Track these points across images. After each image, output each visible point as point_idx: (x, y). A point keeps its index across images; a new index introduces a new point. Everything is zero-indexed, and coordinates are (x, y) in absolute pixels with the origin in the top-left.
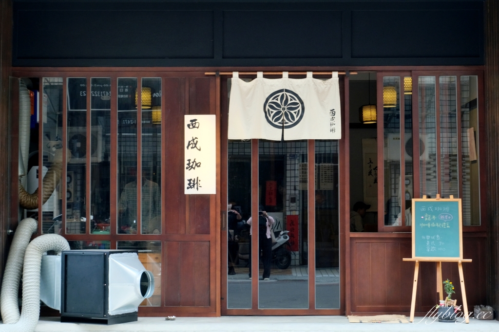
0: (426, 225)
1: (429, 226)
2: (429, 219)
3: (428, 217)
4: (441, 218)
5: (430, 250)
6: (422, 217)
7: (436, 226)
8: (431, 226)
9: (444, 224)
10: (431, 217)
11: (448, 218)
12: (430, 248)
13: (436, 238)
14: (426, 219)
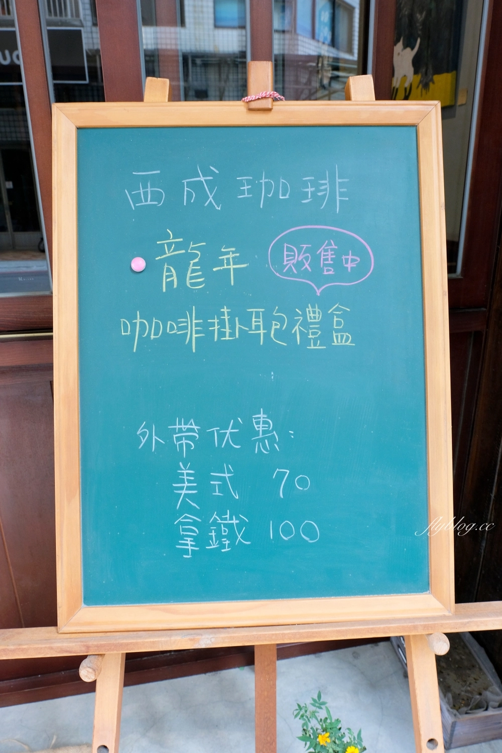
0: (172, 328)
1: (193, 336)
2: (194, 278)
3: (180, 264)
4: (288, 262)
5: (201, 540)
6: (138, 264)
7: (248, 339)
8: (205, 341)
9: (313, 314)
10: (210, 259)
11: (338, 264)
12: (204, 527)
13: (246, 434)
14: (169, 277)
